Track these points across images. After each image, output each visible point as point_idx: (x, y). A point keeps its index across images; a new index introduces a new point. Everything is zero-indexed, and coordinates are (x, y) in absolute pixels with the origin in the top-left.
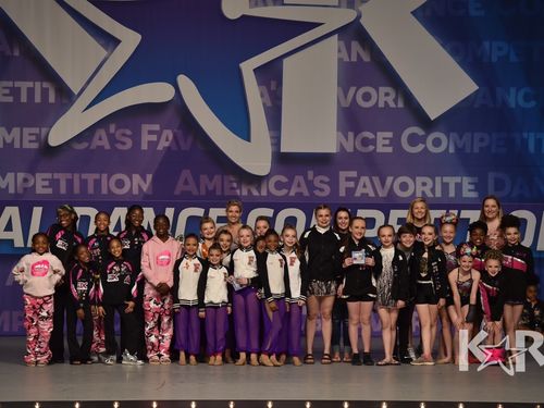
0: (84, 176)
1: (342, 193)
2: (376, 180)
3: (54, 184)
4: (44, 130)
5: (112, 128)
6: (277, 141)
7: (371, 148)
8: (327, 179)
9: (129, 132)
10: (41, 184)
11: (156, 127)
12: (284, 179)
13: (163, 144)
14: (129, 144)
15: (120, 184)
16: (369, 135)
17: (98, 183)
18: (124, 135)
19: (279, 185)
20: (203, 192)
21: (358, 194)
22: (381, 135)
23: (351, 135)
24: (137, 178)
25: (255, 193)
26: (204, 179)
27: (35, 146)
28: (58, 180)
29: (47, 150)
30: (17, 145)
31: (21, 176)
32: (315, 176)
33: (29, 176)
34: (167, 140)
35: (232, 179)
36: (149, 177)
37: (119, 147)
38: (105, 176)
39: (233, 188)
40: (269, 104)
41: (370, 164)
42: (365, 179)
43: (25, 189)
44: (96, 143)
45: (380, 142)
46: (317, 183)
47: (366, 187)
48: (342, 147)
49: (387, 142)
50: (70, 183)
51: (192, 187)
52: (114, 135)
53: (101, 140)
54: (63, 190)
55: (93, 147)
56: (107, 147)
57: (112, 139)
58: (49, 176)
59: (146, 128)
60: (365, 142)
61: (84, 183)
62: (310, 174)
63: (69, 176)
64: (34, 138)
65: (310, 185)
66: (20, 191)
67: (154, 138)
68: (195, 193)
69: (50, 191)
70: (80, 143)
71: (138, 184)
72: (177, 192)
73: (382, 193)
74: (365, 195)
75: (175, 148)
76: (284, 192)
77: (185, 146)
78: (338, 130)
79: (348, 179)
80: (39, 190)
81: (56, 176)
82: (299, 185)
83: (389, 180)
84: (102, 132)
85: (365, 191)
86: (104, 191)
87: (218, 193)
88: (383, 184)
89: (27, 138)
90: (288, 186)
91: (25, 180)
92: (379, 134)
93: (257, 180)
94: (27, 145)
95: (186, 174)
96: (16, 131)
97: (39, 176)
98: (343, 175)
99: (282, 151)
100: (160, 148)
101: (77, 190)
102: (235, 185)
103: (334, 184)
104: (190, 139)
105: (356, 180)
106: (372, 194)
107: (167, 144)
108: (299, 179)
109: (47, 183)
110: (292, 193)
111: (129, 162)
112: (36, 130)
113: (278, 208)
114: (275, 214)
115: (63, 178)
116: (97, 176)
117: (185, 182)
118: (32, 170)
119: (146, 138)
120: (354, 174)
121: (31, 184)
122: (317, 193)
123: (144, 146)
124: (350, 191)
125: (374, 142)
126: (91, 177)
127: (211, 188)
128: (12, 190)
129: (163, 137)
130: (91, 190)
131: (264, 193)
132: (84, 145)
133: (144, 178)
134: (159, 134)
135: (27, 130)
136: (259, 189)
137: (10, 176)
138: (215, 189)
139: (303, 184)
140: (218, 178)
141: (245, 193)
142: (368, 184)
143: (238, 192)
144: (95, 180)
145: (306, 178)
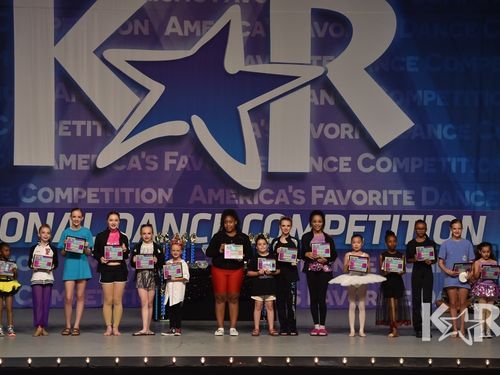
0: (123, 190)
1: (314, 202)
2: (339, 192)
3: (101, 196)
4: (93, 156)
5: (143, 155)
6: (265, 164)
7: (335, 169)
8: (302, 192)
9: (155, 158)
10: (91, 196)
11: (176, 154)
12: (271, 192)
13: (181, 166)
14: (156, 166)
15: (149, 196)
16: (333, 159)
17: (132, 195)
18: (152, 159)
19: (267, 197)
20: (210, 202)
21: (325, 203)
22: (342, 159)
23: (320, 159)
24: (161, 191)
25: (250, 202)
26: (211, 192)
27: (87, 168)
28: (104, 193)
29: (95, 171)
30: (74, 168)
31: (76, 190)
32: (294, 190)
33: (82, 190)
34: (184, 163)
35: (232, 192)
36: (171, 191)
37: (149, 168)
38: (138, 190)
39: (232, 199)
40: (259, 136)
41: (334, 180)
42: (331, 192)
43: (80, 200)
44: (131, 165)
45: (342, 164)
46: (295, 195)
47: (332, 198)
48: (314, 168)
49: (347, 164)
50: (112, 195)
51: (202, 198)
52: (144, 160)
53: (135, 163)
54: (107, 201)
55: (129, 169)
56: (140, 168)
57: (143, 163)
58: (97, 190)
59: (168, 154)
60: (331, 164)
61: (122, 195)
62: (290, 188)
63: (111, 190)
64: (85, 162)
65: (290, 196)
66: (76, 201)
67: (174, 162)
68: (204, 202)
69: (97, 201)
70: (119, 165)
71: (163, 195)
72: (191, 202)
73: (344, 203)
74: (331, 204)
75: (189, 169)
76: (270, 202)
77: (197, 168)
78: (311, 155)
79: (318, 192)
80: (90, 201)
81: (102, 190)
82: (282, 196)
83: (349, 192)
84: (135, 158)
85: (331, 201)
86: (138, 201)
87: (222, 202)
88: (344, 195)
89: (80, 162)
90: (273, 197)
91: (80, 193)
92: (341, 158)
93: (250, 193)
94: (81, 167)
95: (198, 188)
96: (73, 157)
97: (90, 190)
98: (314, 189)
99: (270, 171)
100: (178, 169)
101: (117, 200)
102: (234, 196)
103: (308, 196)
104: (201, 163)
105: (324, 193)
106: (336, 203)
107: (184, 166)
108: (282, 192)
109: (95, 195)
110: (277, 202)
111: (155, 179)
112: (88, 156)
113: (266, 213)
114: (264, 218)
115: (107, 191)
116: (132, 190)
117: (197, 194)
118: (85, 186)
119: (168, 162)
120: (323, 188)
121: (83, 196)
122: (295, 202)
123: (167, 168)
124: (320, 201)
125: (337, 164)
126: (127, 191)
127: (216, 199)
128: (70, 201)
129: (181, 160)
130: (127, 201)
131: (256, 202)
132: (122, 167)
133: (167, 192)
134: (178, 159)
135: (81, 157)
136: (252, 200)
137: (69, 190)
138: (219, 199)
139: (285, 195)
140: (221, 192)
141: (242, 202)
142: (333, 196)
143: (237, 201)
144: (131, 193)
145: (287, 191)
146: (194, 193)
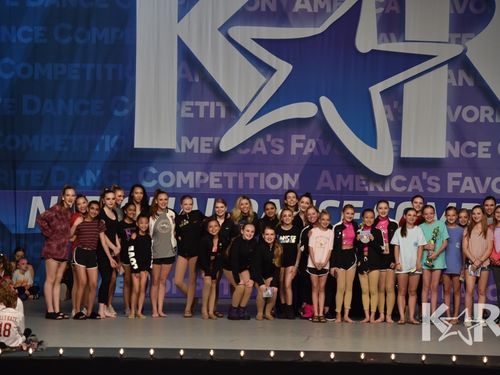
0: (246, 175)
1: (450, 190)
2: (477, 179)
3: (224, 180)
4: (217, 139)
5: (269, 137)
6: (398, 148)
7: (474, 154)
8: (437, 179)
9: (281, 141)
10: (213, 181)
11: (303, 137)
12: (404, 179)
13: (308, 150)
14: (282, 150)
15: (274, 181)
16: (472, 144)
17: (257, 180)
18: (278, 143)
19: (399, 183)
20: (339, 188)
21: (462, 191)
22: (481, 144)
23: (457, 143)
24: (287, 176)
25: (380, 189)
26: (340, 177)
27: (209, 151)
28: (227, 178)
29: (219, 155)
30: (196, 151)
31: (198, 174)
32: (428, 176)
33: (204, 174)
34: (311, 147)
35: (362, 178)
36: (297, 176)
37: (274, 152)
38: (262, 175)
39: (363, 186)
40: (392, 119)
41: (472, 167)
42: (468, 179)
43: (202, 185)
44: (256, 149)
45: (481, 150)
46: (429, 182)
47: (469, 185)
48: (450, 153)
49: (487, 150)
50: (236, 180)
51: (330, 184)
52: (270, 143)
53: (260, 147)
54: (230, 186)
55: (254, 152)
56: (265, 152)
57: (268, 146)
58: (219, 174)
59: (294, 138)
60: (469, 150)
61: (246, 180)
62: (424, 174)
63: (235, 174)
64: (208, 145)
65: (425, 184)
66: (198, 186)
67: (301, 145)
68: (332, 188)
69: (220, 186)
70: (244, 148)
71: (288, 180)
72: (318, 188)
73: (482, 190)
74: (468, 192)
75: (316, 153)
76: (403, 188)
77: (325, 152)
78: (447, 140)
79: (455, 179)
80: (213, 185)
81: (225, 174)
82: (415, 184)
83: (488, 180)
84: (260, 141)
85: (468, 188)
86: (262, 187)
87: (351, 189)
88: (483, 182)
89: (203, 145)
90: (406, 184)
91: (202, 178)
92: (480, 143)
93: (381, 179)
94: (203, 151)
95: (325, 173)
96: (195, 140)
97: (212, 174)
98: (451, 175)
99: (402, 156)
100: (305, 153)
101: (241, 186)
102: (364, 183)
103: (443, 183)
104: (329, 147)
105: (461, 180)
106: (474, 191)
107: (311, 150)
108: (415, 178)
109: (218, 180)
110: (410, 190)
111: (281, 164)
112: (210, 139)
113: (398, 201)
114: (396, 206)
115: (230, 176)
116: (256, 175)
117: (325, 180)
118: (207, 170)
119: (295, 146)
120: (459, 175)
121: (206, 180)
122: (430, 189)
123: (293, 152)
124: (456, 189)
125: (476, 150)
126: (252, 176)
127: (345, 185)
128: (191, 185)
129: (308, 145)
130: (251, 186)
131: (387, 189)
132: (247, 151)
133: (293, 177)
134: (305, 142)
135: (203, 139)
136: (383, 186)
137: (190, 174)
138: (348, 186)
139: (418, 182)
140: (350, 177)
141: (372, 189)
142: (471, 183)
143: (367, 188)
144: (255, 178)
145: (421, 178)
146: (322, 179)
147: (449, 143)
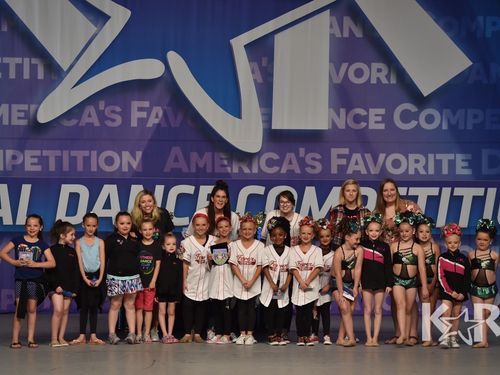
0: (74, 153)
1: (334, 170)
2: (368, 157)
3: (43, 161)
4: (33, 107)
5: (102, 105)
6: (268, 118)
7: (363, 125)
8: (318, 156)
9: (118, 109)
10: (30, 161)
11: (146, 104)
12: (275, 157)
13: (153, 121)
14: (119, 121)
15: (110, 161)
16: (361, 112)
17: (87, 160)
18: (113, 112)
19: (270, 163)
20: (193, 170)
21: (350, 171)
22: (373, 112)
23: (343, 111)
24: (126, 155)
25: (246, 170)
26: (194, 156)
27: (24, 123)
28: (47, 157)
29: (36, 127)
30: (6, 122)
31: (10, 153)
32: (306, 153)
33: (17, 153)
34: (157, 117)
35: (223, 156)
36: (139, 154)
37: (109, 123)
38: (94, 153)
39: (223, 166)
40: (260, 80)
41: (362, 141)
42: (357, 156)
43: (14, 166)
44: (85, 120)
45: (372, 119)
46: (308, 160)
47: (358, 164)
48: (334, 124)
49: (379, 119)
50: (59, 160)
51: (182, 165)
52: (103, 111)
53: (91, 117)
54: (52, 167)
55: (83, 123)
56: (97, 124)
57: (102, 116)
58: (37, 153)
59: (135, 105)
60: (357, 119)
61: (73, 160)
62: (302, 151)
63: (58, 153)
64: (22, 115)
65: (302, 163)
66: (9, 168)
67: (144, 115)
68: (185, 170)
69: (38, 168)
70: (69, 119)
71: (128, 161)
72: (167, 169)
73: (374, 171)
74: (357, 173)
75: (164, 125)
76: (275, 169)
77: (175, 123)
78: (330, 107)
79: (340, 156)
80: (28, 167)
81: (45, 153)
82: (290, 163)
83: (382, 157)
84: (91, 109)
85: (357, 168)
86: (94, 168)
87: (209, 170)
88: (375, 160)
89: (15, 114)
90: (279, 163)
91: (14, 157)
92: (371, 110)
93: (247, 157)
94: (16, 122)
95: (176, 151)
96: (5, 107)
97: (28, 153)
98: (335, 152)
99: (273, 128)
100: (150, 124)
101: (66, 167)
102: (225, 162)
103: (326, 161)
104: (180, 117)
105: (348, 158)
106: (364, 171)
107: (157, 121)
108: (291, 156)
109: (36, 160)
110: (284, 171)
111: (119, 140)
112: (24, 107)
113: (269, 184)
114: (267, 192)
115: (52, 155)
116: (86, 153)
117: (175, 158)
118: (21, 148)
119: (136, 115)
120: (346, 151)
121: (19, 161)
122: (308, 170)
123: (134, 123)
124: (342, 169)
125: (366, 119)
126: (80, 155)
127: (201, 165)
129: (153, 114)
130: (80, 167)
131: (255, 170)
132: (73, 122)
133: (134, 156)
134: (149, 111)
135: (15, 107)
136: (250, 166)
138: (205, 167)
139: (295, 161)
140: (208, 155)
141: (236, 170)
142: (361, 162)
143: (229, 169)
144: (84, 157)
145: (297, 155)
146: (171, 159)
147: (332, 110)
